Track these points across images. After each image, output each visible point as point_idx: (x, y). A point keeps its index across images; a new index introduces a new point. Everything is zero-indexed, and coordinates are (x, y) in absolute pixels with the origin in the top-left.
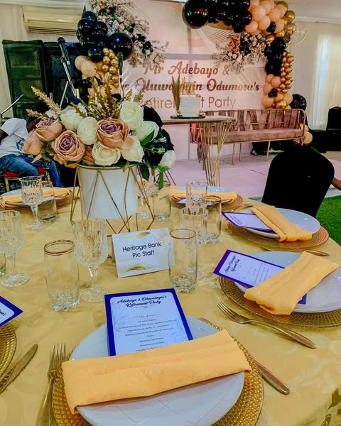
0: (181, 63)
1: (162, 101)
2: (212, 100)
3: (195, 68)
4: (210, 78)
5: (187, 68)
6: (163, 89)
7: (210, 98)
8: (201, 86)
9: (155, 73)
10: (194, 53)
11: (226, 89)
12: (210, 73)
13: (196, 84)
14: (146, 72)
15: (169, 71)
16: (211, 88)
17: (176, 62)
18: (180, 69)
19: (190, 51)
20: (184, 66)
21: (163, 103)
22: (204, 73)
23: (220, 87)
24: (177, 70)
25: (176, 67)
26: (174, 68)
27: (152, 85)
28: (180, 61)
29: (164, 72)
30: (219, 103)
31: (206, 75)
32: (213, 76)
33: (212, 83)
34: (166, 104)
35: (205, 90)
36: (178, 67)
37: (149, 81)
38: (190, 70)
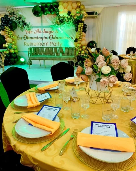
0: (39, 29)
1: (33, 43)
2: (52, 43)
3: (44, 31)
4: (50, 35)
5: (41, 31)
6: (33, 39)
7: (51, 42)
8: (47, 37)
9: (30, 33)
10: (43, 25)
11: (57, 39)
12: (50, 33)
13: (45, 37)
14: (27, 33)
15: (34, 32)
16: (51, 38)
17: (37, 29)
18: (38, 32)
19: (42, 24)
20: (40, 30)
21: (33, 44)
22: (48, 33)
23: (55, 38)
24: (37, 32)
25: (37, 31)
26: (36, 31)
27: (29, 38)
28: (38, 29)
29: (33, 33)
30: (55, 44)
31: (49, 33)
32: (51, 34)
33: (51, 36)
34: (34, 44)
35: (48, 39)
36: (38, 31)
37: (28, 36)
38: (42, 32)
